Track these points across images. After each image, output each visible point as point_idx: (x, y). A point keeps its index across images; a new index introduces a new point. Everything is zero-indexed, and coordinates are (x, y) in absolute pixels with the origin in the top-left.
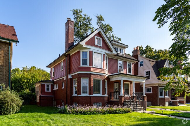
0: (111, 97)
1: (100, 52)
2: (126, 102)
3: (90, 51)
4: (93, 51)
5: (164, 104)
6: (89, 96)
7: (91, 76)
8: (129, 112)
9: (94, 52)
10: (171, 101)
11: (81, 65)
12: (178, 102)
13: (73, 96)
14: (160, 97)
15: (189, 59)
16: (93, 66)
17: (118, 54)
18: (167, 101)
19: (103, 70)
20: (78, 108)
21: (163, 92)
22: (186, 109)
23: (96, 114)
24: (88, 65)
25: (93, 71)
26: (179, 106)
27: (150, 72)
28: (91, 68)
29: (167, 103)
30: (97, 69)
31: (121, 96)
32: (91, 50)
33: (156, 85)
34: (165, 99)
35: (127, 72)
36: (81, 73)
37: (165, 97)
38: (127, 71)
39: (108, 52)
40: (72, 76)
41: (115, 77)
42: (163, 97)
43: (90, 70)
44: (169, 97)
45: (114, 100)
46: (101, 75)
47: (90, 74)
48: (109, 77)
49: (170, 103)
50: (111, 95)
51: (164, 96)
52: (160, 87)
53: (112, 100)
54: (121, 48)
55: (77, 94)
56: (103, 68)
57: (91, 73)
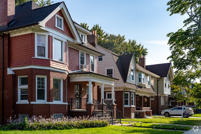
0: (72, 105)
1: (61, 38)
2: (96, 112)
3: (49, 36)
4: (54, 36)
5: (129, 116)
6: (47, 103)
7: (51, 73)
8: (107, 125)
9: (55, 38)
10: (136, 112)
11: (36, 56)
12: (145, 113)
13: (17, 103)
14: (126, 106)
15: (147, 53)
16: (54, 59)
17: (83, 43)
18: (133, 112)
19: (64, 65)
20: (44, 122)
21: (129, 99)
22: (159, 121)
23: (70, 129)
24: (46, 57)
25: (53, 66)
26: (146, 118)
27: (113, 70)
28: (51, 62)
29: (133, 115)
30: (58, 64)
31: (90, 105)
32: (51, 35)
33: (121, 90)
34: (131, 108)
35: (89, 70)
36: (35, 69)
37: (131, 107)
38: (89, 68)
39: (70, 40)
40: (14, 71)
41: (80, 76)
42: (128, 106)
43: (49, 65)
44: (135, 106)
45: (75, 110)
46: (62, 73)
47: (49, 71)
48: (69, 76)
49: (136, 114)
50: (72, 103)
51: (130, 105)
52: (125, 93)
53: (73, 110)
54: (83, 34)
55: (27, 100)
56: (64, 63)
57: (51, 69)
